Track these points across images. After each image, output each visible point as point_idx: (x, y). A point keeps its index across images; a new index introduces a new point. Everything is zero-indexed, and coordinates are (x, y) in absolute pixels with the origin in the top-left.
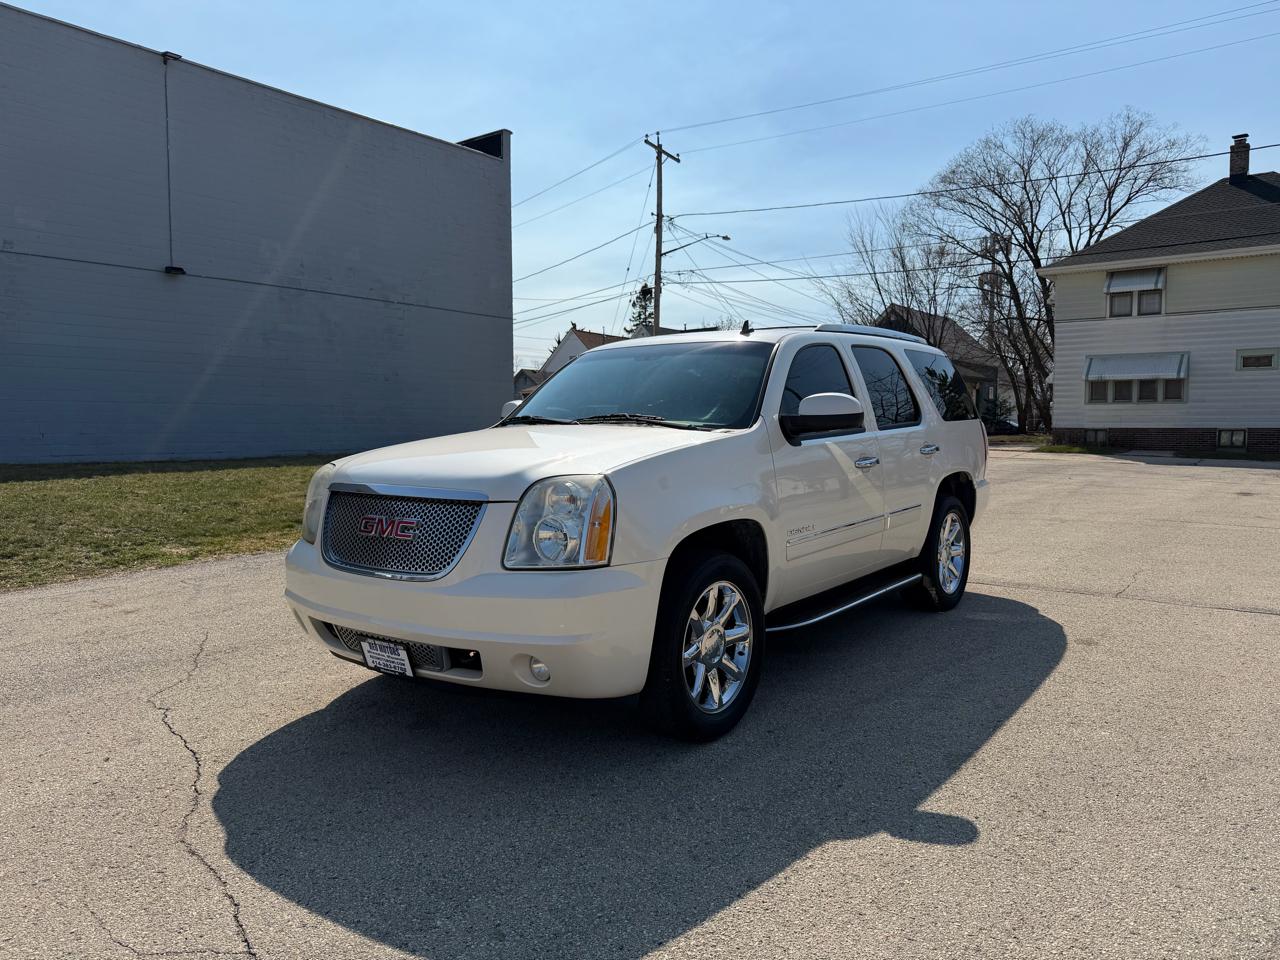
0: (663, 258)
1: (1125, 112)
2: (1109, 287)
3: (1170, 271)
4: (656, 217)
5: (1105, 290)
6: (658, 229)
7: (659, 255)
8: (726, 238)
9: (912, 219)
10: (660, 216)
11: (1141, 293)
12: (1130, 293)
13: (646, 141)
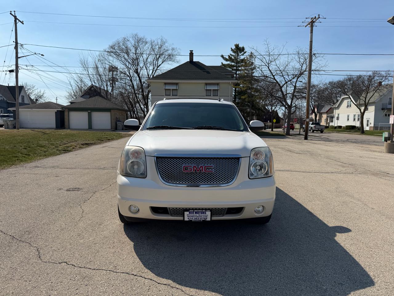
0: (19, 59)
1: (161, 38)
2: (165, 87)
3: (179, 85)
4: (15, 43)
5: (164, 88)
6: (16, 48)
7: (17, 58)
8: (42, 55)
9: (102, 58)
10: (17, 43)
11: (173, 90)
12: (170, 89)
13: (11, 13)
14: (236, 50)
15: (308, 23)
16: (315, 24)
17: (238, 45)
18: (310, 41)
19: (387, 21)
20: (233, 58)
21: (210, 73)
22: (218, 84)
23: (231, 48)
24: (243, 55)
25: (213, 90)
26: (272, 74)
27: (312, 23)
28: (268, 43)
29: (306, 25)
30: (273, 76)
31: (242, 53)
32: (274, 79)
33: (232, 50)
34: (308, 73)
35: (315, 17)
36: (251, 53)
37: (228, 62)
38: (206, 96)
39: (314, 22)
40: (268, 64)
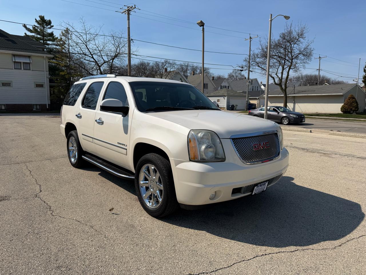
14: (42, 22)
15: (125, 10)
16: (131, 13)
17: (43, 17)
18: (127, 27)
19: (197, 23)
20: (39, 30)
21: (17, 44)
22: (29, 57)
23: (36, 20)
24: (50, 28)
25: (24, 63)
26: (91, 53)
27: (129, 11)
28: (84, 21)
29: (123, 11)
30: (92, 55)
31: (49, 26)
32: (93, 58)
33: (37, 21)
34: (128, 56)
35: (132, 6)
36: (67, 29)
37: (33, 34)
38: (15, 69)
39: (130, 10)
40: (86, 43)
